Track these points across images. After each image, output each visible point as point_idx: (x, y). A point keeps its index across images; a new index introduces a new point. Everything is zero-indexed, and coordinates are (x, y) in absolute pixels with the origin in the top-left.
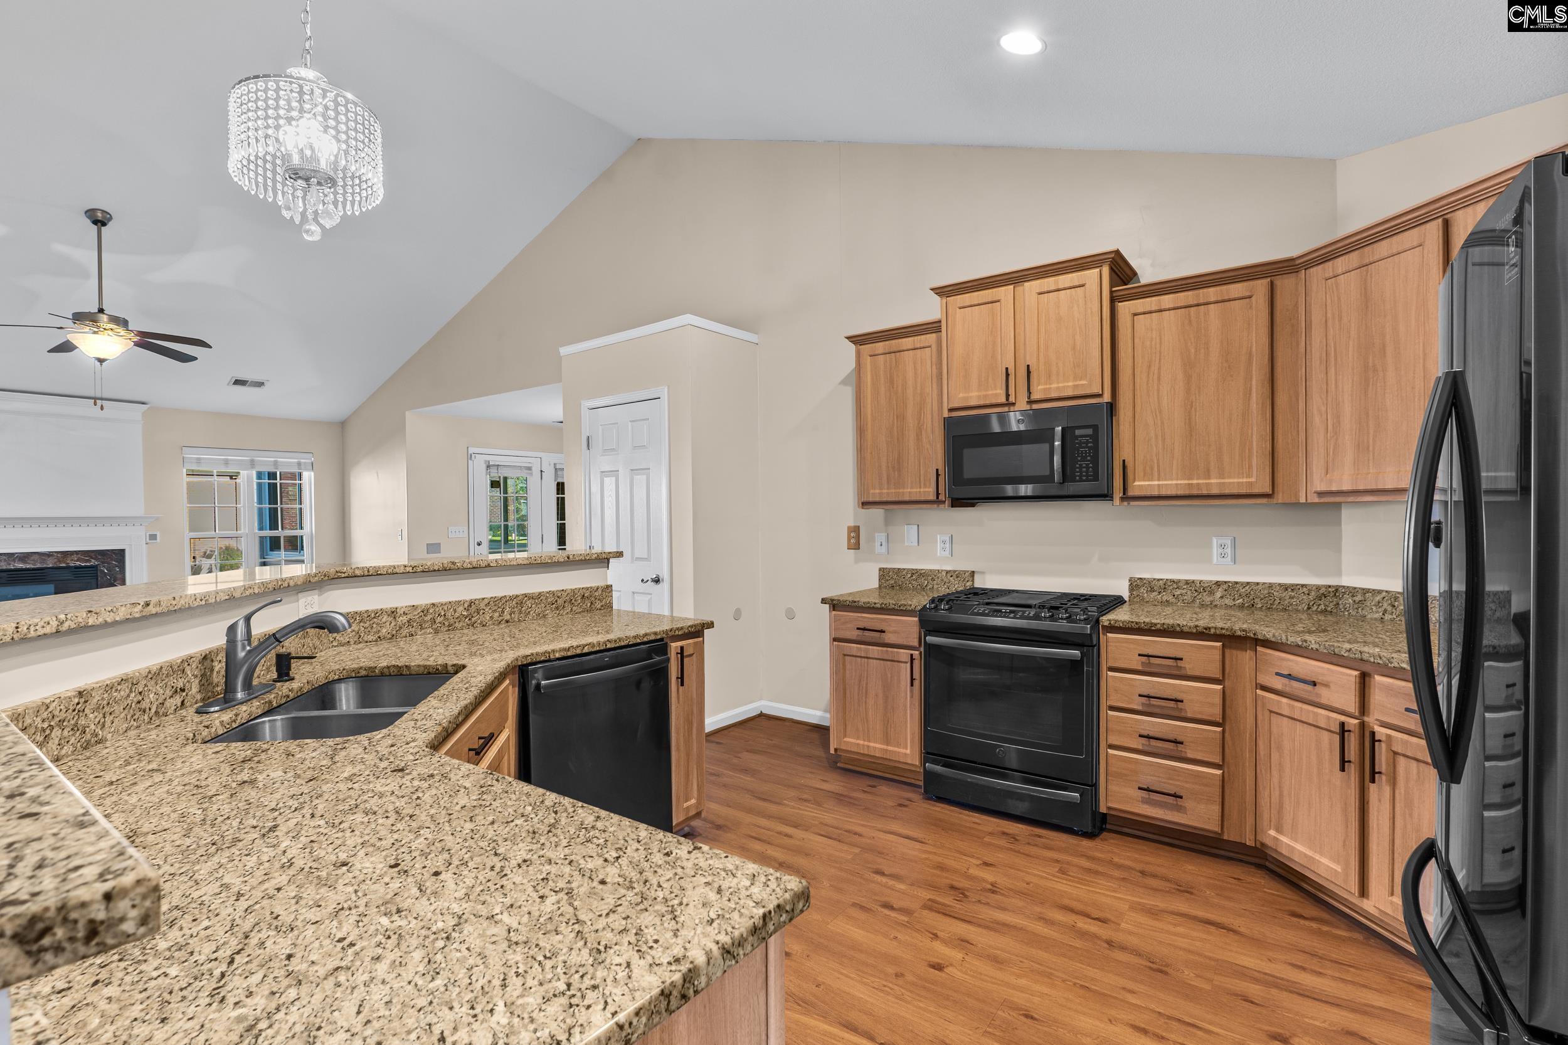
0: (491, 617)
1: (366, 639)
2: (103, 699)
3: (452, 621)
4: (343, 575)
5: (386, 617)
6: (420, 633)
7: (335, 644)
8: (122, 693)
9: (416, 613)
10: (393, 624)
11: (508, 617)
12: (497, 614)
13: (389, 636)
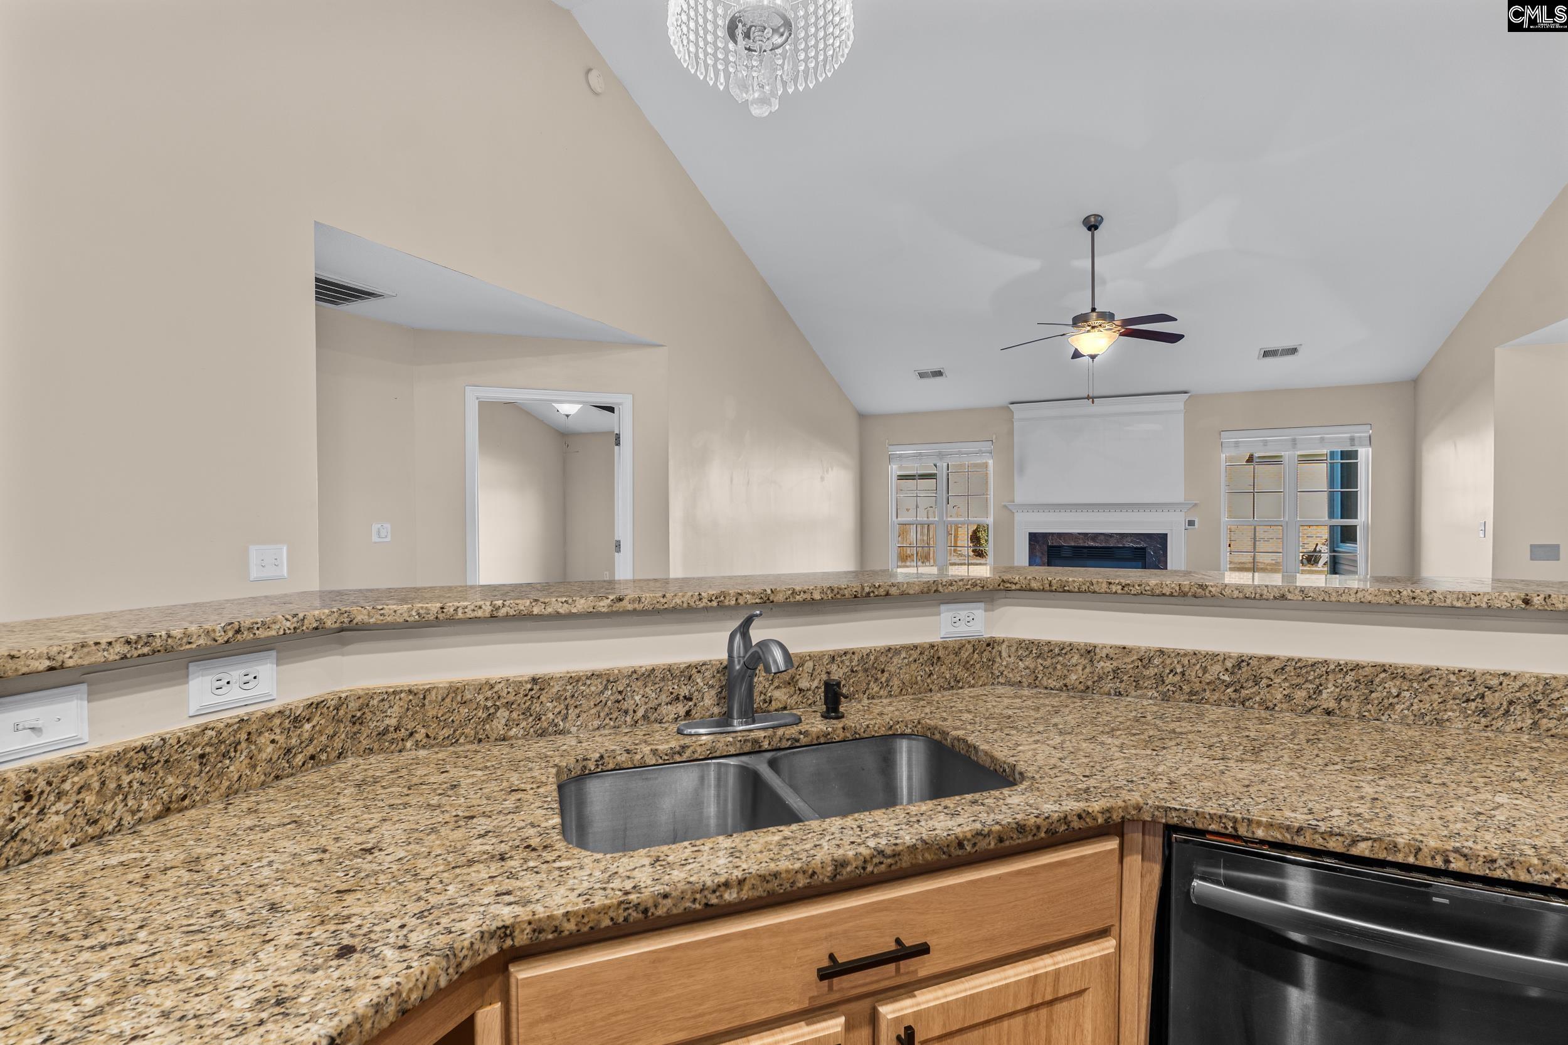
0: (1288, 698)
1: (1045, 684)
2: (565, 690)
3: (1197, 687)
4: (1014, 587)
5: (1076, 657)
6: (1133, 693)
7: (1002, 680)
8: (593, 688)
9: (1128, 660)
10: (1088, 670)
11: (1332, 704)
12: (1300, 694)
13: (1081, 687)
